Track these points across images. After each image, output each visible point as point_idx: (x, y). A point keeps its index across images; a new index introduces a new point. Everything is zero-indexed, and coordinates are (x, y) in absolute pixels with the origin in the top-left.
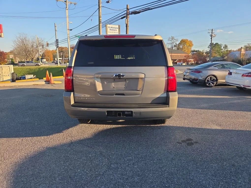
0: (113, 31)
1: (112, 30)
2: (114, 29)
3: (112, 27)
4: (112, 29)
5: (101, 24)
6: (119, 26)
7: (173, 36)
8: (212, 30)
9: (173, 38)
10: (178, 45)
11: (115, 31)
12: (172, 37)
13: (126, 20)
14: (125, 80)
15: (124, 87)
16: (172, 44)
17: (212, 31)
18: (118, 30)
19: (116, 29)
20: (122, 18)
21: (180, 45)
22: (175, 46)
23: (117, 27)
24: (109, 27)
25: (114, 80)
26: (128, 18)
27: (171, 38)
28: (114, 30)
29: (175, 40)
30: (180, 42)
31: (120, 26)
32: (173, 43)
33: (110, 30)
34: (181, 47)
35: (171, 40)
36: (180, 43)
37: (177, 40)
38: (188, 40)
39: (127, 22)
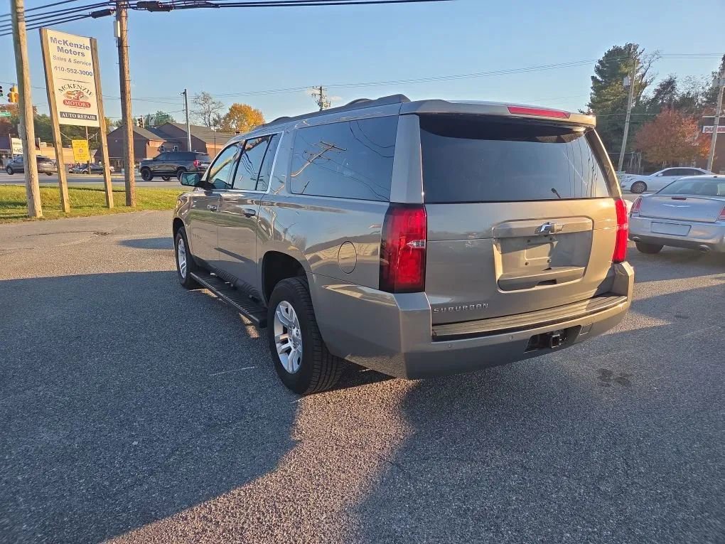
0: (73, 57)
1: (67, 52)
2: (73, 49)
3: (65, 42)
4: (65, 47)
5: (22, 25)
6: (93, 41)
7: (207, 92)
8: (321, 89)
9: (206, 98)
10: (225, 119)
11: (79, 58)
12: (203, 93)
13: (115, 23)
14: (551, 239)
15: (548, 258)
16: (207, 116)
17: (321, 92)
18: (88, 53)
19: (81, 51)
20: (95, 15)
21: (230, 120)
22: (216, 122)
23: (87, 42)
24: (54, 40)
25: (529, 241)
26: (124, 19)
27: (202, 96)
28: (75, 53)
29: (214, 103)
30: (228, 111)
31: (96, 42)
32: (209, 112)
33: (60, 49)
34: (234, 126)
35: (202, 102)
36: (228, 115)
37: (220, 105)
38: (250, 108)
39: (122, 31)
